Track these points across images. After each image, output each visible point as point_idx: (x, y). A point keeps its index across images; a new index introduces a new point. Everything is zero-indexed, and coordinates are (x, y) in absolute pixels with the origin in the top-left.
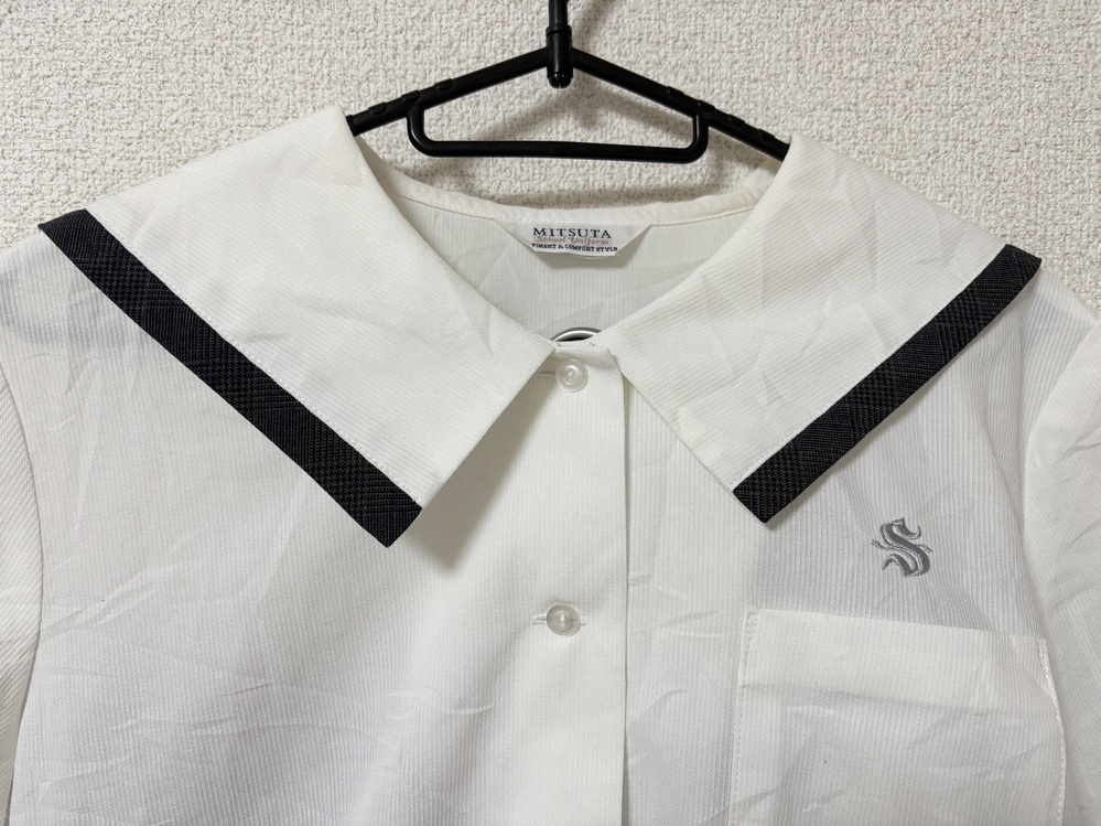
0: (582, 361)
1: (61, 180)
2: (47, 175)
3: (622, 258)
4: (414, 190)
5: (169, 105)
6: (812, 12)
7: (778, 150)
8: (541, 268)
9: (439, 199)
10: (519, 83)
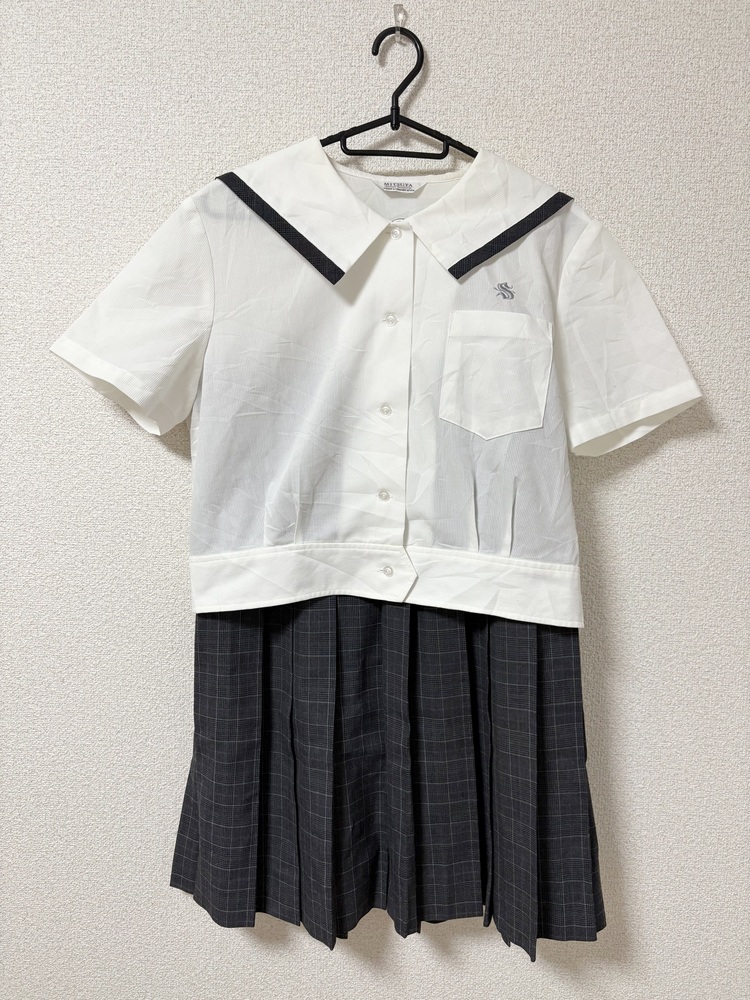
0: (401, 227)
1: (210, 164)
2: (204, 162)
3: (416, 194)
4: (342, 168)
5: (250, 136)
6: (493, 101)
7: (473, 153)
8: (386, 197)
9: (351, 172)
10: (381, 128)
